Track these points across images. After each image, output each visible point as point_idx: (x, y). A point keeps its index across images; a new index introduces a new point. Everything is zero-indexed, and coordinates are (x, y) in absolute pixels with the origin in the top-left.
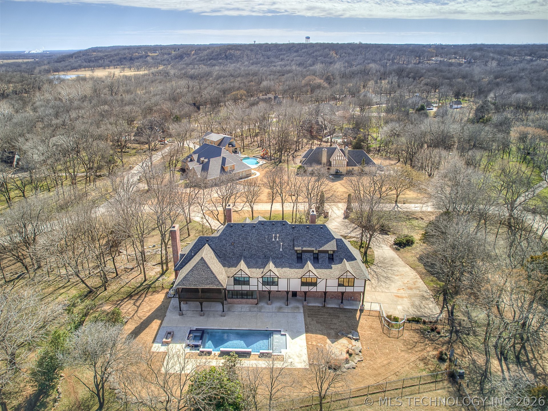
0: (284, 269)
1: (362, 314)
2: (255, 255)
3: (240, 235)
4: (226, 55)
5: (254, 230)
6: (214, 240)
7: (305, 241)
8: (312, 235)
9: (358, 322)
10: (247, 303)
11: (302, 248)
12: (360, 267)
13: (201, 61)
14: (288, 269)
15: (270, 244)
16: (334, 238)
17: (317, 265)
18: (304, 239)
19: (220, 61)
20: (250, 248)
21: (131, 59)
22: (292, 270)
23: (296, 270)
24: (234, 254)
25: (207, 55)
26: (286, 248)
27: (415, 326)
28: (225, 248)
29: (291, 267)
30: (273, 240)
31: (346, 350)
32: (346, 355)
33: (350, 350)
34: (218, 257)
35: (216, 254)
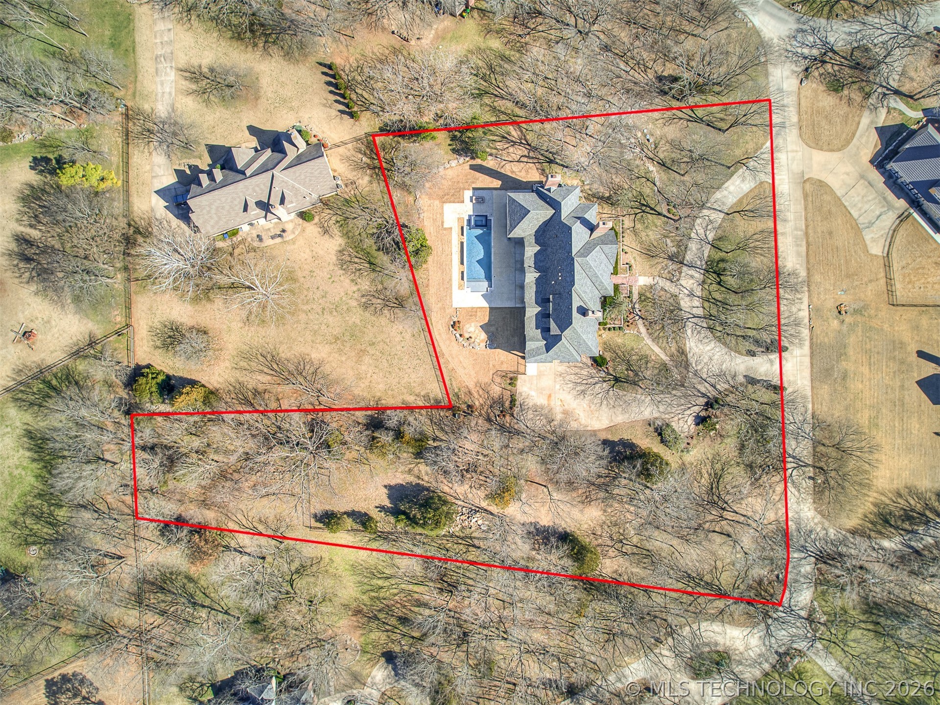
0: (534, 286)
1: (519, 358)
3: (562, 242)
12: (538, 355)
14: (535, 290)
16: (560, 334)
17: (540, 316)
22: (534, 294)
23: (533, 297)
24: (547, 239)
28: (552, 230)
29: (536, 292)
31: (473, 337)
32: (467, 336)
33: (473, 340)
34: (544, 225)
35: (547, 223)
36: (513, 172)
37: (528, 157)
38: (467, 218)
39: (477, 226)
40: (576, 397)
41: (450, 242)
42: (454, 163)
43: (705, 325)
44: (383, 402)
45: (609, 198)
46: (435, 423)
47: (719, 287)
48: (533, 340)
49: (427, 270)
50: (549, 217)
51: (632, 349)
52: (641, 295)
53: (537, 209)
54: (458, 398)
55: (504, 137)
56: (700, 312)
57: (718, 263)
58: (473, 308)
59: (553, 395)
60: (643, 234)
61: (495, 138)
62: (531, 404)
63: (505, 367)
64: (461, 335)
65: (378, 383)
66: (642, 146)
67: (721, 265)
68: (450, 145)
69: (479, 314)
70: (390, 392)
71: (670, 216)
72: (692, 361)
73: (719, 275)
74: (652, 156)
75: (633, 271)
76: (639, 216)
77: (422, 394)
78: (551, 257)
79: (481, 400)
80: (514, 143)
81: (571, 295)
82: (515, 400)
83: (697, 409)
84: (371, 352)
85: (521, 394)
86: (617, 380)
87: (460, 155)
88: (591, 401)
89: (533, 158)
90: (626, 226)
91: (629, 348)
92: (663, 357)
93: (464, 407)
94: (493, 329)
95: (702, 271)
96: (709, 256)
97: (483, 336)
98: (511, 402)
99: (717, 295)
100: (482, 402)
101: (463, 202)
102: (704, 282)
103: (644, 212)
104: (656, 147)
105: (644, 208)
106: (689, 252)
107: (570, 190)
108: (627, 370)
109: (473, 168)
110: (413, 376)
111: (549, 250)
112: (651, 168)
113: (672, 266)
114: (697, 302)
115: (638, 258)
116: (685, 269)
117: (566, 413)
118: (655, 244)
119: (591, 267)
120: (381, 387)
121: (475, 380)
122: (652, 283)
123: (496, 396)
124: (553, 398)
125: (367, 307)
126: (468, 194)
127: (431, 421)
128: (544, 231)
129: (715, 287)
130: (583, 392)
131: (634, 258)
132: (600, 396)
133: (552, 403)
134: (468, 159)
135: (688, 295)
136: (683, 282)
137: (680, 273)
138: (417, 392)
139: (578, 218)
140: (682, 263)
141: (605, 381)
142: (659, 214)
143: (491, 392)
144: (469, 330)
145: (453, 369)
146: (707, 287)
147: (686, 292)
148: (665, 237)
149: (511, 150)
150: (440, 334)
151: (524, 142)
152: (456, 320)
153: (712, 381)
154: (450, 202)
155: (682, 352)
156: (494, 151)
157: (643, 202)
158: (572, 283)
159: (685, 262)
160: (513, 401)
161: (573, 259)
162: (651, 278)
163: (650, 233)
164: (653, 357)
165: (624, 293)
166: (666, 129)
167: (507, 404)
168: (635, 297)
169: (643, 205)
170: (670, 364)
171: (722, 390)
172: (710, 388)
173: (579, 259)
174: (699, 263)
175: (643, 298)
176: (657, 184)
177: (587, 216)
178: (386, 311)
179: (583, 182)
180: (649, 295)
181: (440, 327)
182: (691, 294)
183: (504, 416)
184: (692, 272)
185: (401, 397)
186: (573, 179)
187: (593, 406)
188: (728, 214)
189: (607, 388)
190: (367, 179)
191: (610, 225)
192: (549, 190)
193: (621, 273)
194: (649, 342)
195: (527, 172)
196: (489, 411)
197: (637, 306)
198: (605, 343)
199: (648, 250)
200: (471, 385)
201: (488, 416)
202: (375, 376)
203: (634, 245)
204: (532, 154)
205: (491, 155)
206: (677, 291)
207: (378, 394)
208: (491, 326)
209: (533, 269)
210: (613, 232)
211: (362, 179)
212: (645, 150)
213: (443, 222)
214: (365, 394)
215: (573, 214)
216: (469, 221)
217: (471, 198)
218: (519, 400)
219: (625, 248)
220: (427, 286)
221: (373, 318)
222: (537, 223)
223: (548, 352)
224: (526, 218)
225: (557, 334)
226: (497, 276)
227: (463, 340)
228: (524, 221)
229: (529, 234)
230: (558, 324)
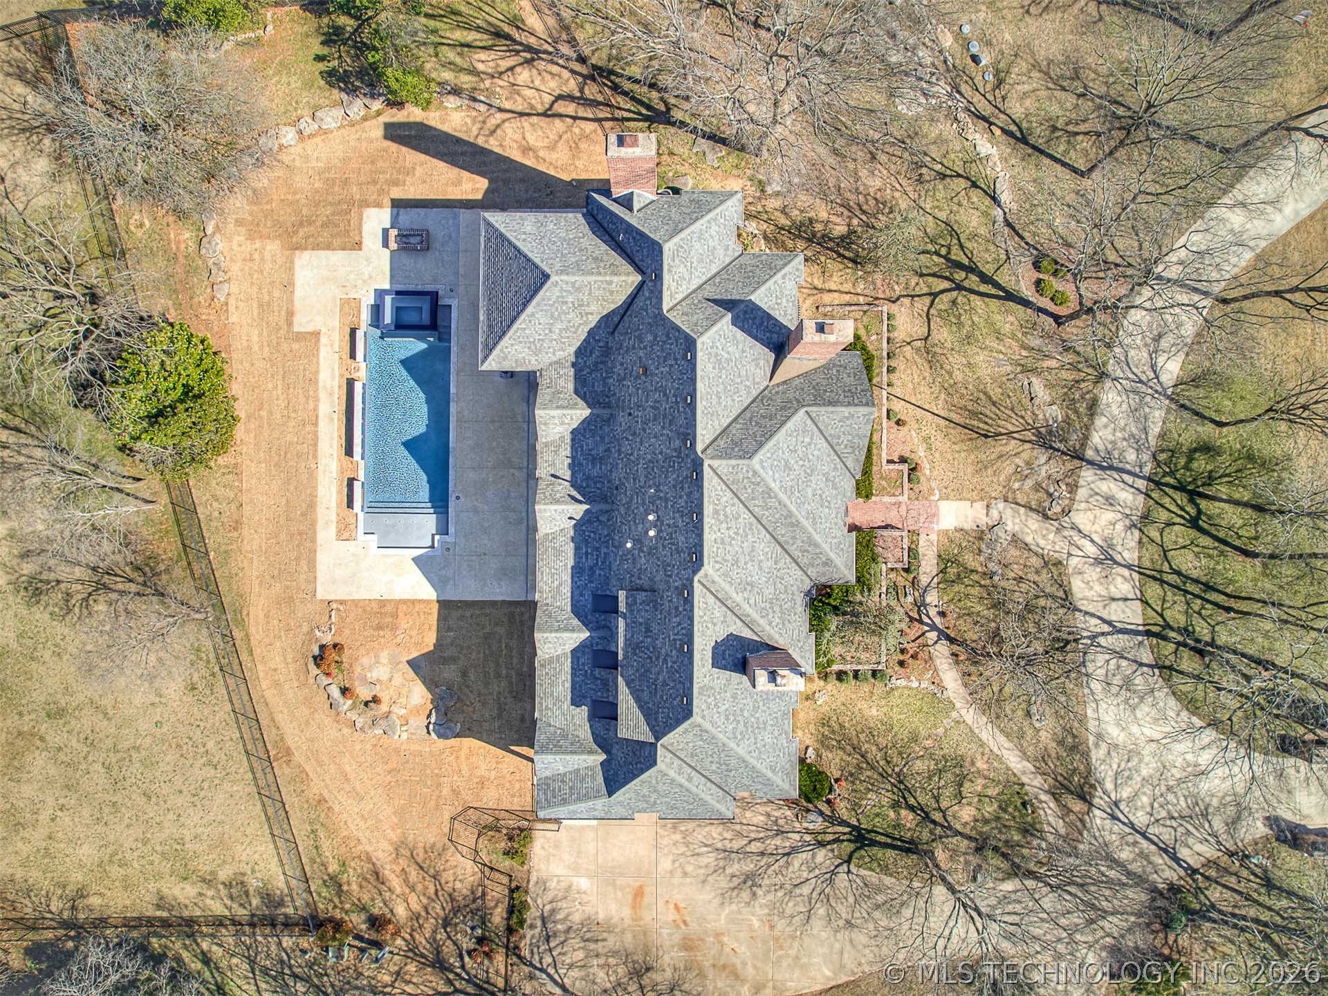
0: (570, 549)
2: (619, 452)
3: (665, 394)
6: (654, 300)
7: (648, 630)
8: (665, 660)
11: (624, 617)
12: (579, 799)
14: (571, 563)
15: (643, 504)
16: (658, 739)
17: (586, 659)
18: (653, 629)
20: (634, 434)
22: (567, 577)
23: (566, 590)
24: (619, 380)
26: (633, 561)
28: (634, 347)
29: (577, 571)
30: (653, 516)
31: (385, 696)
32: (364, 693)
33: (384, 708)
34: (607, 326)
35: (616, 319)
36: (527, 149)
37: (583, 101)
38: (369, 300)
39: (402, 327)
40: (724, 897)
41: (313, 381)
42: (331, 118)
43: (1147, 657)
44: (95, 901)
45: (846, 240)
46: (265, 971)
47: (1193, 533)
48: (559, 750)
49: (235, 470)
50: (620, 298)
51: (914, 738)
52: (945, 561)
53: (578, 268)
54: (340, 892)
55: (498, 34)
56: (1132, 615)
57: (1190, 459)
58: (382, 603)
59: (649, 890)
60: (956, 361)
61: (471, 36)
62: (577, 918)
63: (491, 798)
64: (345, 691)
65: (74, 842)
66: (956, 77)
67: (1201, 464)
68: (320, 58)
69: (404, 624)
70: (115, 871)
71: (1044, 303)
72: (1105, 771)
73: (1193, 495)
74: (986, 109)
75: (923, 486)
76: (943, 301)
77: (223, 875)
78: (626, 446)
79: (413, 899)
80: (532, 55)
81: (689, 601)
82: (524, 906)
83: (1113, 924)
84: (54, 739)
85: (542, 883)
86: (861, 838)
87: (352, 91)
88: (777, 909)
89: (594, 103)
90: (899, 335)
91: (904, 735)
92: (1016, 763)
93: (357, 921)
94: (450, 673)
95: (1141, 484)
96: (1162, 436)
97: (419, 695)
98: (511, 910)
99: (1188, 562)
100: (416, 907)
101: (358, 245)
102: (1146, 517)
103: (959, 287)
104: (999, 83)
105: (959, 275)
106: (1100, 421)
107: (703, 204)
108: (895, 805)
109: (395, 133)
110: (193, 817)
111: (622, 419)
112: (985, 147)
113: (1047, 467)
114: (1123, 584)
115: (939, 441)
116: (1087, 474)
117: (688, 945)
118: (995, 393)
119: (768, 492)
120: (88, 852)
121: (394, 836)
122: (984, 520)
123: (462, 888)
124: (647, 899)
125: (37, 593)
126: (377, 219)
127: (252, 962)
128: (607, 351)
129: (1179, 534)
130: (750, 881)
131: (926, 439)
132: (806, 890)
133: (647, 917)
134: (377, 105)
135: (1098, 562)
136: (1081, 518)
137: (1073, 488)
138: (205, 869)
139: (728, 305)
140: (1078, 456)
141: (821, 844)
142: (1010, 296)
143: (447, 876)
144: (372, 675)
145: (321, 801)
146: (1155, 534)
147: (1091, 550)
148: (1026, 370)
149: (523, 75)
150: (276, 684)
151: (565, 49)
152: (328, 639)
153: (1167, 836)
154: (317, 247)
155: (1072, 744)
156: (466, 80)
157: (957, 255)
158: (695, 558)
159: (1089, 453)
160: (516, 910)
161: (697, 465)
162: (980, 507)
163: (980, 358)
164: (980, 764)
165: (891, 553)
166: (1032, 25)
167: (498, 917)
168: (928, 567)
169: (958, 265)
170: (1035, 784)
171: (1194, 862)
172: (1160, 859)
173: (723, 465)
174: (1131, 456)
175: (952, 571)
176: (1005, 198)
177: (761, 298)
178: (101, 607)
179: (761, 186)
180: (970, 560)
181: (276, 661)
182: (1106, 558)
183: (488, 955)
184: (1108, 486)
185: (152, 886)
186: (727, 175)
187: (781, 925)
188: (1225, 301)
189: (829, 865)
190: (42, 165)
191: (844, 331)
192: (627, 202)
193: (882, 492)
194: (970, 716)
195: (575, 149)
196: (441, 935)
197: (932, 598)
198: (825, 722)
199: (974, 414)
200: (381, 852)
201: (438, 951)
202: (65, 819)
203: (924, 398)
204: (591, 91)
205: (456, 91)
206: (1062, 546)
207: (77, 877)
208: (446, 661)
209: (564, 488)
210: (856, 359)
211: (27, 166)
212: (965, 88)
213: (290, 314)
214: (35, 875)
215: (708, 291)
216: (377, 310)
217: (385, 232)
218: (536, 905)
219: (898, 406)
220: (237, 525)
221: (60, 629)
222: (578, 321)
223: (610, 793)
224: (538, 305)
225: (642, 738)
226: (466, 496)
227: (353, 707)
228: (533, 315)
229: (554, 359)
230: (646, 703)
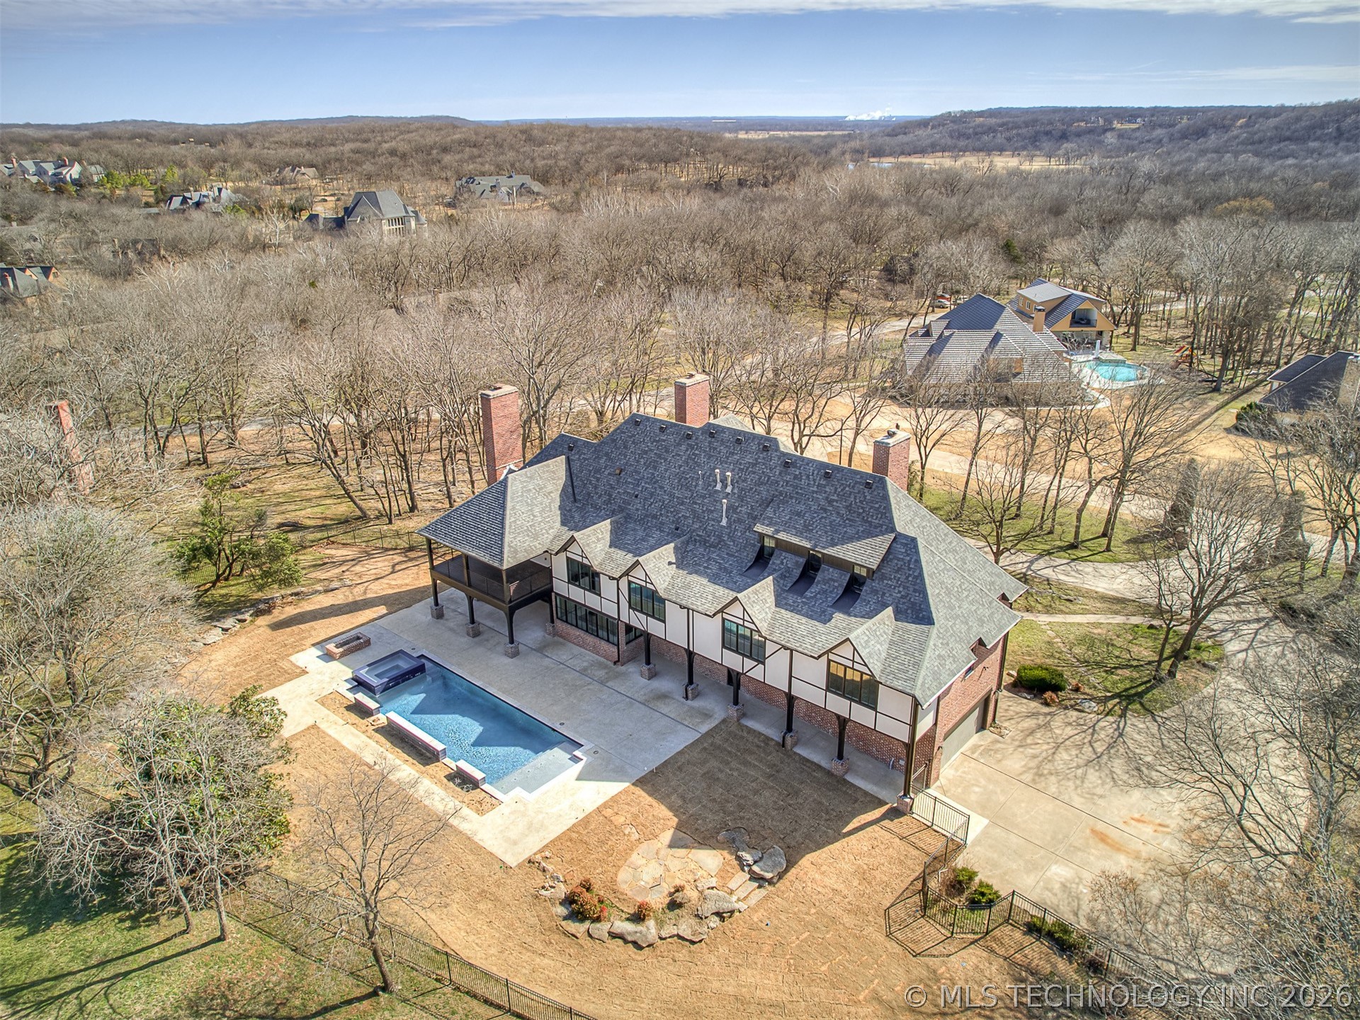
0: (694, 579)
1: (886, 823)
2: (655, 517)
3: (646, 452)
4: (1338, 129)
5: (683, 448)
6: (585, 451)
7: (798, 514)
8: (830, 502)
9: (839, 836)
10: (595, 650)
11: (777, 531)
13: (1253, 143)
15: (704, 497)
16: (893, 530)
18: (801, 508)
19: (1312, 144)
20: (652, 494)
21: (1064, 137)
22: (713, 588)
23: (721, 592)
24: (608, 502)
25: (1276, 128)
26: (739, 521)
27: (1037, 953)
28: (598, 480)
30: (719, 487)
31: (680, 883)
33: (691, 892)
34: (568, 498)
35: (570, 490)
36: (397, 587)
38: (344, 687)
50: (561, 478)
64: (635, 917)
97: (710, 859)
101: (303, 672)
144: (646, 881)
152: (563, 890)
158: (767, 447)
161: (708, 430)
222: (547, 501)
223: (929, 621)
224: (512, 498)
225: (886, 545)
226: (567, 719)
227: (660, 924)
228: (514, 508)
229: (551, 537)
230: (857, 533)
